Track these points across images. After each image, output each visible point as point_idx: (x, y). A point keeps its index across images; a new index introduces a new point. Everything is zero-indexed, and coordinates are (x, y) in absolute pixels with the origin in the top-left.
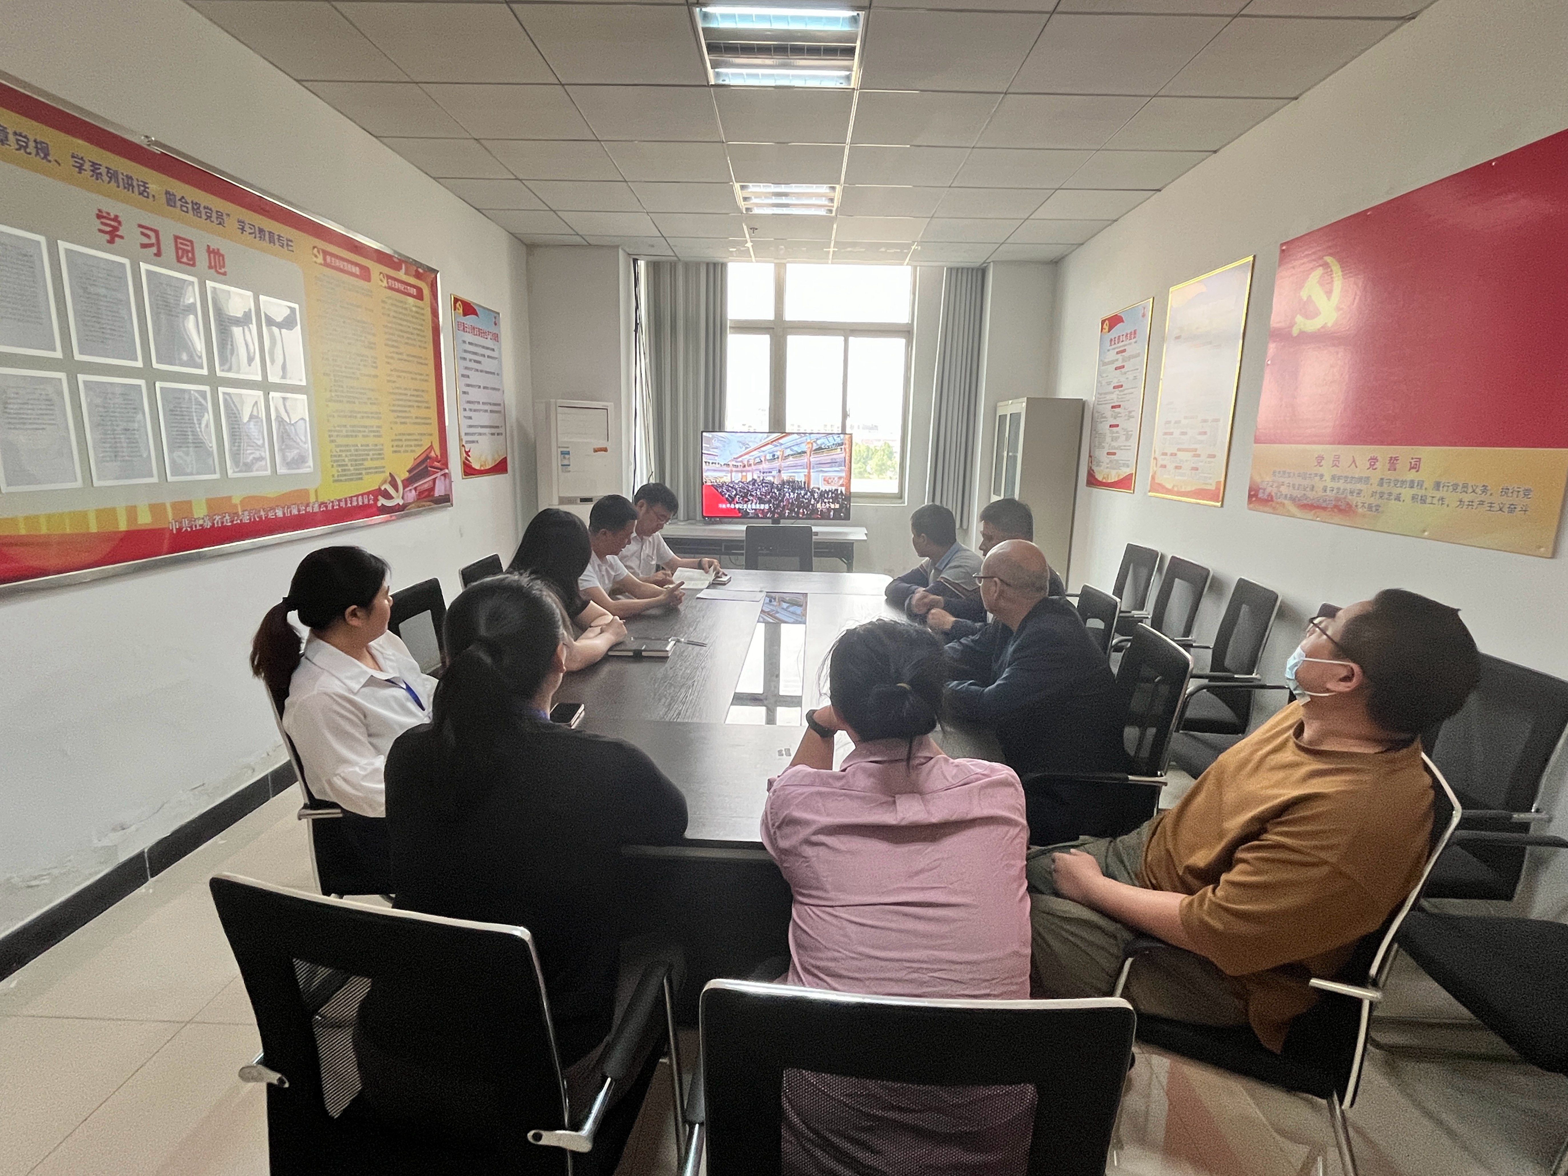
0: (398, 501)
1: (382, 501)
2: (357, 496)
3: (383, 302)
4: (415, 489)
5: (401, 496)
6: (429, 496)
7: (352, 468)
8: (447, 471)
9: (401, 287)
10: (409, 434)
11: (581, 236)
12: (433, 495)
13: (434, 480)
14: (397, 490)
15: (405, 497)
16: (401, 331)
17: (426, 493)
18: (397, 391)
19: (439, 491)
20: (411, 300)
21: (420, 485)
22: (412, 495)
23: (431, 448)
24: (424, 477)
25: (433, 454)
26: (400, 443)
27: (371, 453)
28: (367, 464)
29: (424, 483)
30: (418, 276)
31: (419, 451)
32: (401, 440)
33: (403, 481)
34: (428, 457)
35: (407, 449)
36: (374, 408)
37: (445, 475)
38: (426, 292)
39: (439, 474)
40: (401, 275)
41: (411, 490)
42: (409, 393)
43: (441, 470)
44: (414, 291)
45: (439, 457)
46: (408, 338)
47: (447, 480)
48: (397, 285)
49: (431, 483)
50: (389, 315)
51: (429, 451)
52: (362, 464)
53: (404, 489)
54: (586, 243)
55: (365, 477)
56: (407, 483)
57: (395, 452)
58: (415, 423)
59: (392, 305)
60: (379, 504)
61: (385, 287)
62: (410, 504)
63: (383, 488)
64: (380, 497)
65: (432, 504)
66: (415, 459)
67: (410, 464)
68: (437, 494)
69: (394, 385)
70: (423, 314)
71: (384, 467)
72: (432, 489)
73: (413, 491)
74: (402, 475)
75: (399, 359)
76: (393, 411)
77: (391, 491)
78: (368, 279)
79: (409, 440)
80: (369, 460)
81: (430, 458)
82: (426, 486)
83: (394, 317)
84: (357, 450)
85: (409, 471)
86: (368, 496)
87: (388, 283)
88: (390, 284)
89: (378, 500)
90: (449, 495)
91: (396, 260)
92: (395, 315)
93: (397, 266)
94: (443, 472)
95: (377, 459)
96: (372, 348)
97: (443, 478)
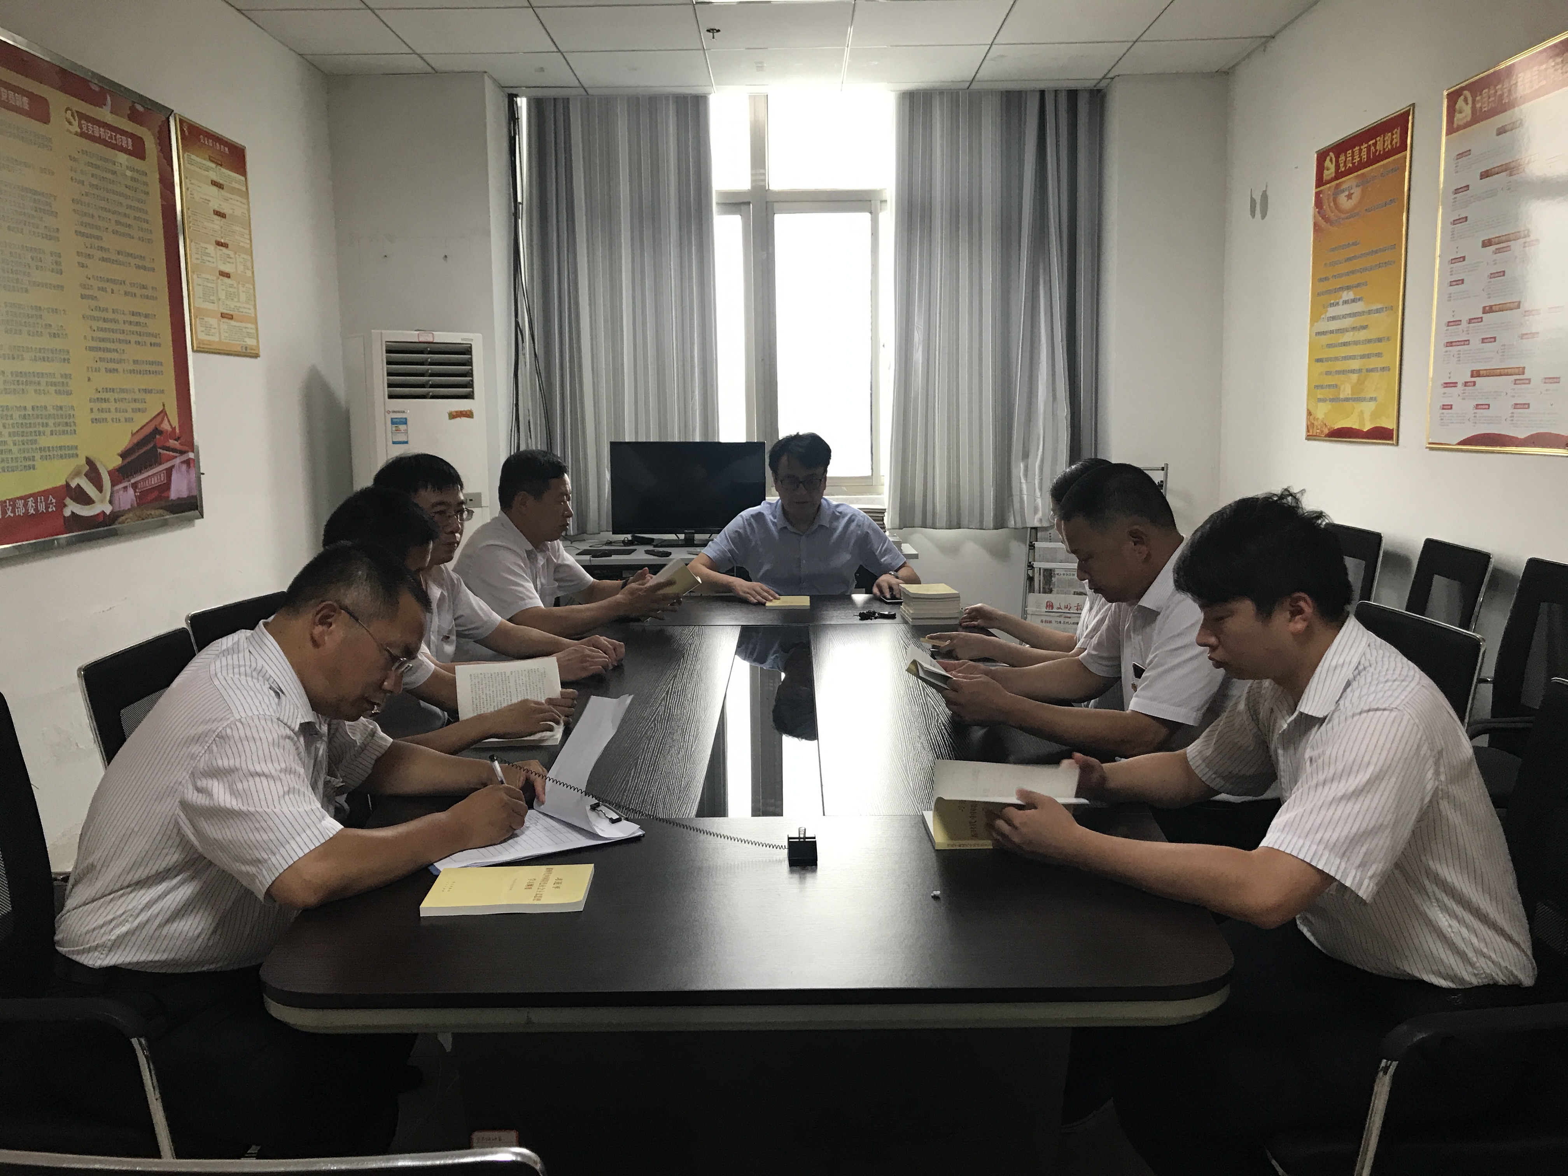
0: (102, 507)
1: (72, 508)
2: (25, 498)
3: (72, 158)
4: (135, 486)
5: (108, 498)
6: (159, 498)
7: (15, 449)
8: (191, 455)
9: (105, 134)
10: (123, 391)
11: (419, 56)
12: (168, 497)
13: (169, 471)
14: (100, 488)
15: (116, 502)
16: (104, 209)
17: (156, 493)
18: (96, 314)
19: (178, 489)
20: (122, 157)
21: (144, 480)
22: (127, 497)
23: (163, 413)
24: (151, 466)
25: (165, 426)
26: (105, 405)
27: (51, 422)
28: (45, 441)
29: (151, 476)
30: (134, 117)
31: (142, 420)
32: (105, 400)
33: (110, 473)
34: (157, 431)
35: (118, 415)
36: (57, 343)
37: (188, 462)
38: (151, 145)
39: (177, 461)
40: (105, 114)
41: (125, 488)
42: (121, 318)
43: (182, 453)
44: (128, 143)
45: (177, 430)
46: (118, 223)
47: (193, 472)
48: (98, 131)
49: (163, 477)
50: (82, 183)
51: (159, 419)
52: (36, 442)
53: (113, 485)
54: (429, 69)
55: (38, 463)
56: (120, 475)
57: (95, 421)
58: (133, 371)
59: (90, 164)
60: (67, 513)
61: (76, 134)
62: (125, 512)
63: (73, 485)
64: (68, 501)
65: (166, 512)
66: (133, 435)
67: (124, 442)
68: (174, 494)
69: (93, 304)
70: (145, 184)
71: (76, 447)
72: (167, 486)
73: (131, 491)
74: (109, 461)
75: (103, 259)
76: (91, 349)
77: (90, 490)
78: (46, 120)
79: (122, 400)
80: (48, 433)
81: (161, 433)
82: (154, 482)
83: (92, 186)
84: (24, 417)
85: (123, 455)
86: (46, 499)
87: (80, 127)
88: (85, 129)
89: (65, 506)
90: (195, 497)
91: (94, 87)
92: (95, 181)
93: (97, 99)
94: (184, 458)
95: (64, 433)
96: (50, 238)
97: (184, 467)
